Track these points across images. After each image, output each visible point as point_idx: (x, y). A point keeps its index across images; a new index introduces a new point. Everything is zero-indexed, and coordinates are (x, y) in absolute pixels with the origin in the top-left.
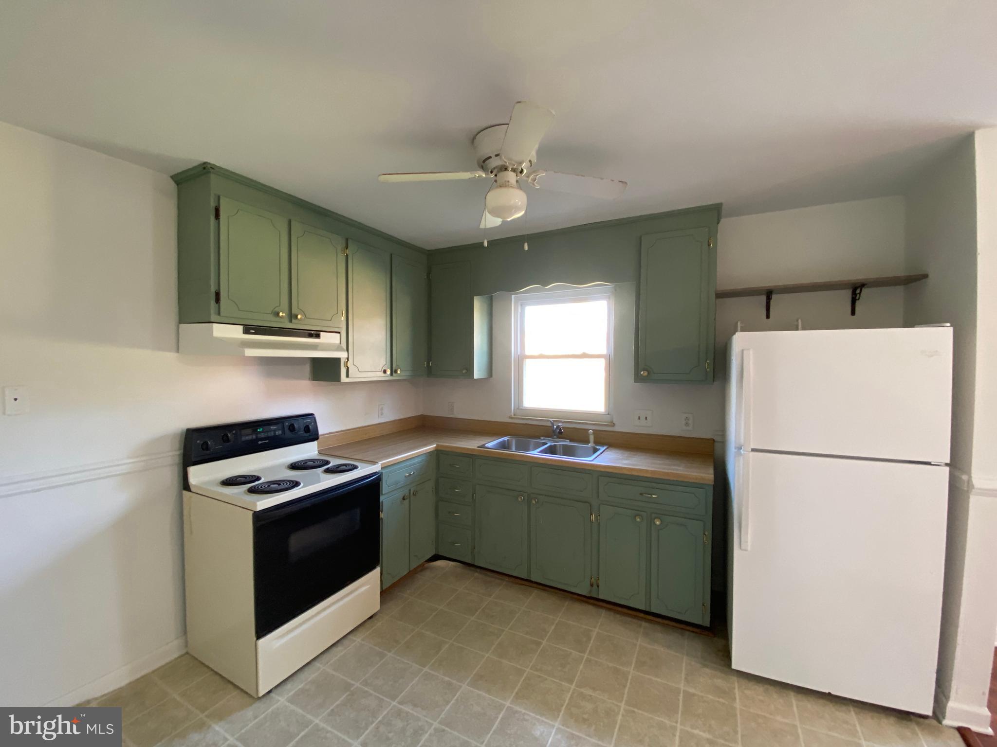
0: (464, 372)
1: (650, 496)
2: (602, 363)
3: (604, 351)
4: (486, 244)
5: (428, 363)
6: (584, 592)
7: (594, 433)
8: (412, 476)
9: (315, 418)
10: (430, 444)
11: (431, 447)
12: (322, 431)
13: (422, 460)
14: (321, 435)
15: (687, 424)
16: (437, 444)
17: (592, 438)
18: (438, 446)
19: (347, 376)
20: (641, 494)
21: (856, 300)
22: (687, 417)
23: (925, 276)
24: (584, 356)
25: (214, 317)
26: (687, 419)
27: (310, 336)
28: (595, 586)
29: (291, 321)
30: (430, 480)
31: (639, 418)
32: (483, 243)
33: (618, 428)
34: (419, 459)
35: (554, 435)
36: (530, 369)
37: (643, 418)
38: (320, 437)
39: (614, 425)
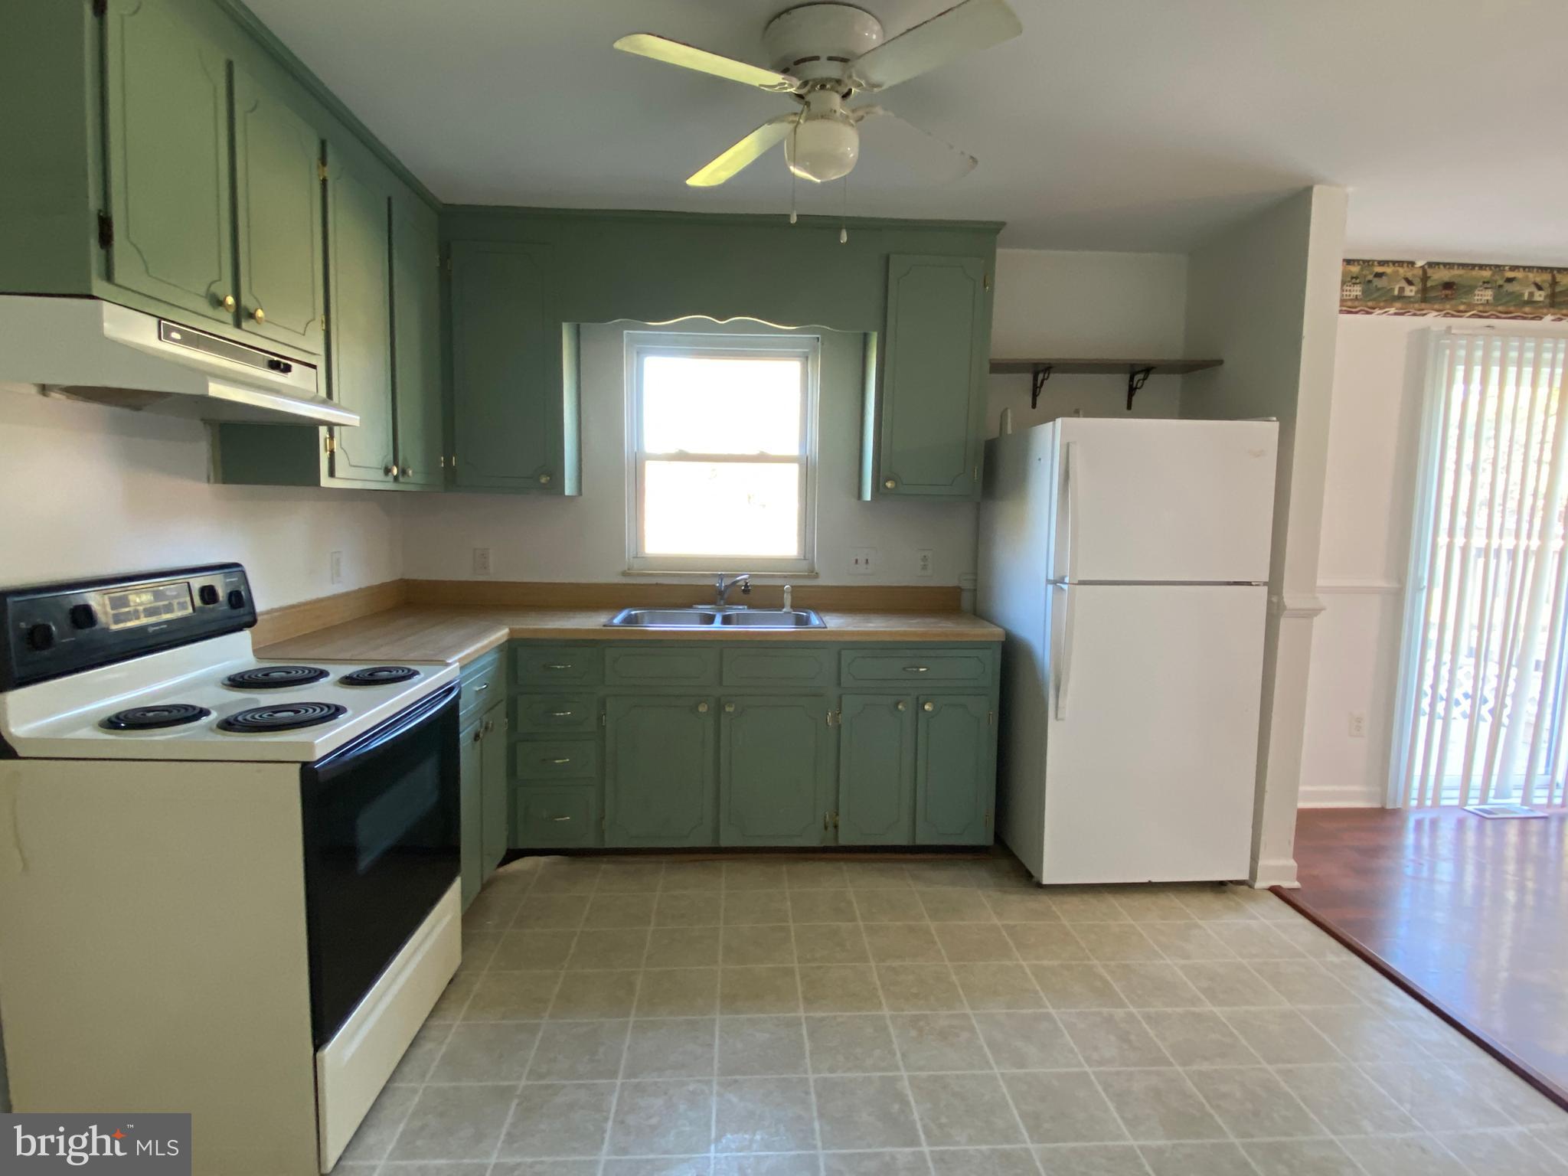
0: (543, 480)
1: (914, 669)
2: (793, 471)
3: (794, 450)
4: (794, 220)
5: (448, 461)
6: (815, 843)
7: (792, 592)
8: (484, 692)
9: (243, 573)
10: (499, 630)
11: (501, 634)
12: (261, 605)
13: (493, 660)
14: (263, 614)
15: (924, 567)
16: (510, 629)
17: (788, 599)
18: (512, 631)
19: (332, 473)
20: (904, 669)
21: (1136, 388)
22: (925, 557)
23: (1220, 362)
24: (762, 458)
25: (98, 286)
26: (925, 558)
27: (274, 366)
28: (831, 829)
29: (238, 325)
30: (502, 700)
31: (857, 561)
32: (788, 216)
33: (824, 581)
34: (489, 659)
35: (721, 599)
36: (657, 480)
37: (862, 561)
38: (259, 618)
39: (817, 576)
